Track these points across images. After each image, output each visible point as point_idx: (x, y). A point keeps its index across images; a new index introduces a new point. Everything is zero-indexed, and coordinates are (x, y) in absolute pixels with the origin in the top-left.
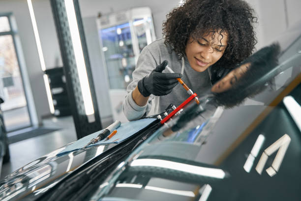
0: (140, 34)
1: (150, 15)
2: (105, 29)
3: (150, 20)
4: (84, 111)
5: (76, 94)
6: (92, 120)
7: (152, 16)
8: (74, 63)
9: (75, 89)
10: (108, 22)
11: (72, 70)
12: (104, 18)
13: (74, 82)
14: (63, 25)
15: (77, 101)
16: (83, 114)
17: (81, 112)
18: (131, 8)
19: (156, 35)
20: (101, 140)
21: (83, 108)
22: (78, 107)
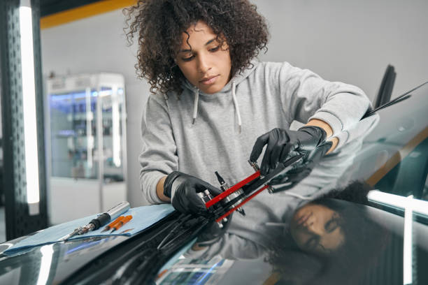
0: (105, 107)
1: (122, 85)
2: (57, 95)
3: (122, 92)
4: (25, 197)
5: (17, 171)
6: (34, 211)
7: (125, 87)
8: (20, 125)
9: (16, 162)
10: (64, 85)
11: (15, 135)
12: (58, 80)
13: (15, 153)
14: (12, 69)
15: (17, 180)
16: (22, 201)
17: (19, 199)
18: (99, 72)
19: (127, 112)
20: (94, 230)
21: (23, 193)
22: (17, 190)
